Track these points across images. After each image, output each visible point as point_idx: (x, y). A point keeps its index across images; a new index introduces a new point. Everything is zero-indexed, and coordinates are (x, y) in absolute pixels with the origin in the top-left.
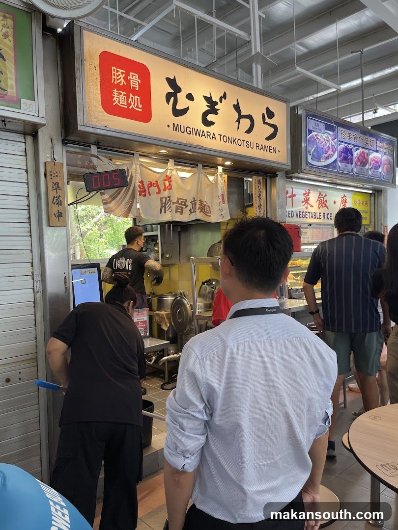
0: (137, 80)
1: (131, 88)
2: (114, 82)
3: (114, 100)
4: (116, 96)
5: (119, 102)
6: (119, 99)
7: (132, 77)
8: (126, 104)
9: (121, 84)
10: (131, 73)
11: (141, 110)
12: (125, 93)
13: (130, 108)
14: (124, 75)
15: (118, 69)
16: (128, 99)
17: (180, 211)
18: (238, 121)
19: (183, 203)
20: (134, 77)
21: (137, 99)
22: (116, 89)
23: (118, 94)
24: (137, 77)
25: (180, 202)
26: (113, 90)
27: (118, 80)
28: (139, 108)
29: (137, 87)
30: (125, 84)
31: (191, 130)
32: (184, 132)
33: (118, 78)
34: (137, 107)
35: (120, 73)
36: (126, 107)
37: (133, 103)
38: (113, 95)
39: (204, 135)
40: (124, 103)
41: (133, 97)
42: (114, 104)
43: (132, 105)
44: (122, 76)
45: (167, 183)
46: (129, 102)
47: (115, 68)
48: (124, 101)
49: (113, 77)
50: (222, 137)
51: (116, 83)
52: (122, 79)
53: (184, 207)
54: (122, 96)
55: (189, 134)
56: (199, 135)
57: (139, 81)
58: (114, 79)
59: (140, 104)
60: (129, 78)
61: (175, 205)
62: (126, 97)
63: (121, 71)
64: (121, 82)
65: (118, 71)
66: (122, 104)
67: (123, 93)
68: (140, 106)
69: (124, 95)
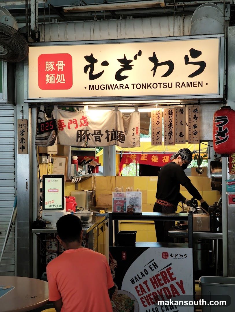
0: (63, 64)
1: (58, 70)
2: (47, 71)
3: (46, 81)
4: (48, 78)
5: (50, 81)
6: (50, 79)
7: (59, 63)
8: (54, 81)
9: (51, 70)
10: (58, 62)
11: (65, 82)
12: (54, 75)
13: (57, 83)
14: (53, 64)
15: (50, 62)
16: (55, 78)
17: (98, 139)
18: (154, 69)
19: (99, 133)
20: (60, 63)
21: (62, 76)
22: (48, 74)
23: (49, 77)
24: (63, 63)
25: (96, 133)
26: (46, 75)
27: (49, 68)
28: (64, 81)
29: (63, 69)
30: (54, 69)
31: (105, 86)
32: (98, 89)
33: (49, 67)
34: (62, 81)
35: (51, 64)
36: (54, 83)
37: (59, 80)
38: (46, 78)
39: (117, 88)
40: (53, 81)
41: (60, 75)
42: (47, 83)
43: (59, 81)
44: (52, 65)
45: (83, 121)
46: (56, 79)
47: (48, 62)
48: (53, 80)
49: (46, 67)
50: (135, 86)
51: (48, 70)
52: (52, 67)
53: (100, 136)
54: (52, 77)
55: (103, 89)
56: (112, 89)
57: (64, 65)
58: (47, 68)
59: (64, 78)
60: (57, 65)
61: (94, 136)
62: (54, 77)
63: (51, 62)
64: (51, 69)
65: (49, 63)
66: (52, 82)
67: (52, 75)
68: (64, 80)
69: (53, 76)
